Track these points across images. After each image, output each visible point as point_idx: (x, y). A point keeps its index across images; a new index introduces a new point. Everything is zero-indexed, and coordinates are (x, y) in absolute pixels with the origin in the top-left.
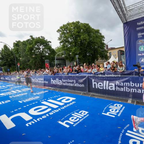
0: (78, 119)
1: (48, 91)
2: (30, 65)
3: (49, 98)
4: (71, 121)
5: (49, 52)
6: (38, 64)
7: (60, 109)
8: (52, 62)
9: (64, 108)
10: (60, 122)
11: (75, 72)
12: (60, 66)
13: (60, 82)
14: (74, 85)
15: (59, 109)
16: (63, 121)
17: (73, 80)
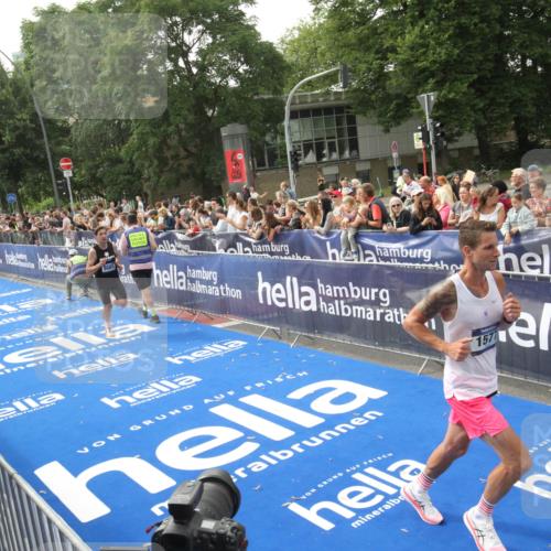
0: (379, 498)
1: (242, 343)
2: (132, 163)
3: (248, 388)
4: (346, 504)
5: (242, 68)
6: (176, 157)
7: (302, 446)
8: (268, 138)
9: (319, 442)
10: (295, 507)
11: (399, 226)
12: (320, 156)
13: (307, 294)
14: (383, 315)
15: (296, 447)
16: (307, 504)
17: (374, 291)
